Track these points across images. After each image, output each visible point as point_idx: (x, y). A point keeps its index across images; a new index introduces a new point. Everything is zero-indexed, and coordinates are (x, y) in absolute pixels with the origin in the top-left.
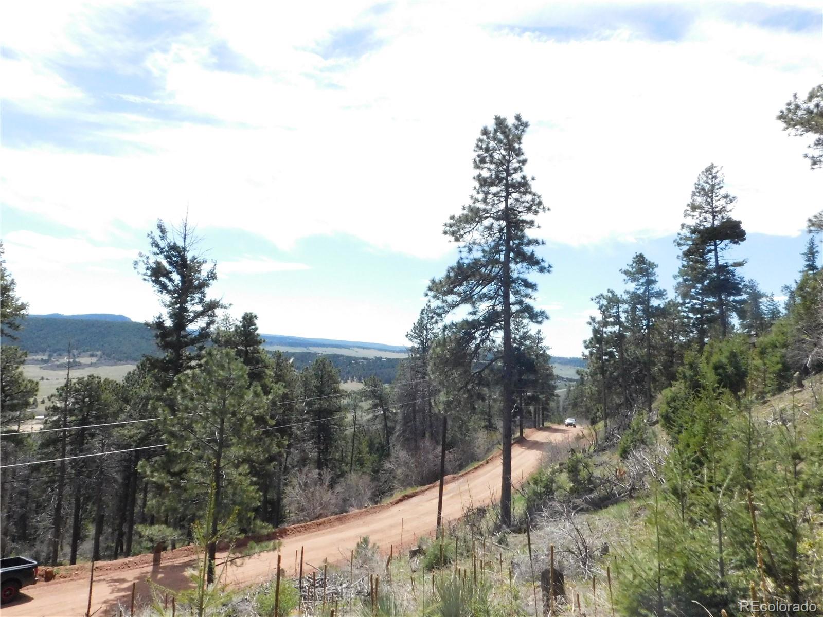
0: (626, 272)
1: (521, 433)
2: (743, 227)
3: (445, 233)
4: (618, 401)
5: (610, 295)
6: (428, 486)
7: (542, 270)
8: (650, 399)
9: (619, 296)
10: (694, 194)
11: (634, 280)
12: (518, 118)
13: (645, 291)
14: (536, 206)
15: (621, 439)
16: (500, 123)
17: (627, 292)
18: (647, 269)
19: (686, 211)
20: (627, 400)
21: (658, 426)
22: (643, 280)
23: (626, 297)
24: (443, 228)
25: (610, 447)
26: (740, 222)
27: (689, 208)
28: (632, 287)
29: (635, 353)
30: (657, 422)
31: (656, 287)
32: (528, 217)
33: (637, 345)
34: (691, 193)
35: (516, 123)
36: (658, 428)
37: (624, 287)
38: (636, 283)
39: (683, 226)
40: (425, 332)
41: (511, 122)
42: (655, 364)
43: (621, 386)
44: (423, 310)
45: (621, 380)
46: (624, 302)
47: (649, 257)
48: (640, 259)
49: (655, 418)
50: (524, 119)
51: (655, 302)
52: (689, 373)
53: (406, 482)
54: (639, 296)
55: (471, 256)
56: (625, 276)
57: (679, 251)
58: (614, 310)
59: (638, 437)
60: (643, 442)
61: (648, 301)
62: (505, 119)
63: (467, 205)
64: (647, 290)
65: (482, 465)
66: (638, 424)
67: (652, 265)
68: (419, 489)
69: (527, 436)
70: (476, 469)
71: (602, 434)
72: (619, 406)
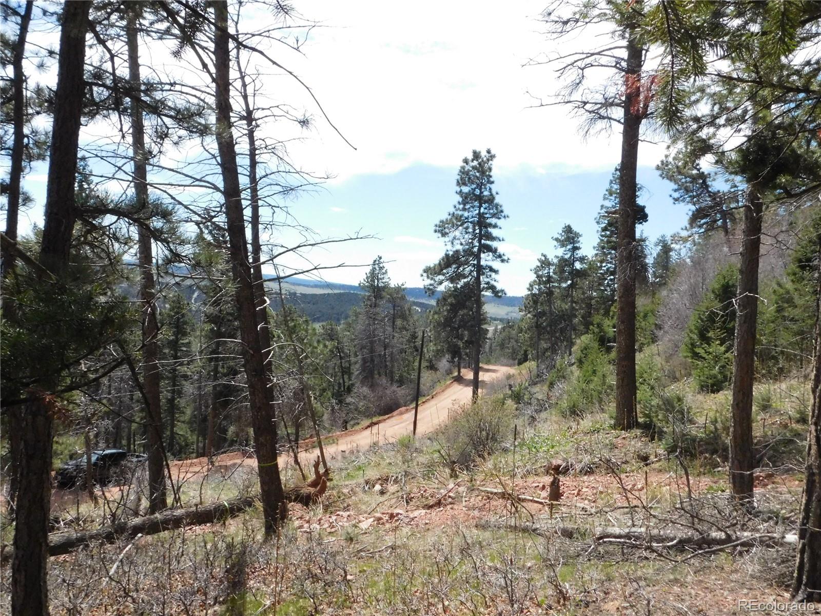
0: (557, 240)
1: (459, 372)
2: (647, 210)
3: (436, 231)
4: (545, 346)
5: (543, 258)
6: (387, 416)
7: (503, 261)
8: (572, 344)
9: (550, 260)
10: (611, 182)
11: (563, 245)
12: (489, 152)
13: (571, 257)
14: (499, 213)
15: (548, 376)
16: (476, 155)
17: (557, 257)
18: (573, 238)
19: (605, 195)
20: (553, 345)
21: (575, 366)
22: (570, 247)
23: (555, 261)
24: (434, 228)
25: (540, 382)
26: (644, 207)
27: (607, 193)
28: (560, 252)
29: (561, 307)
30: (574, 363)
31: (580, 253)
32: (493, 221)
33: (563, 300)
34: (609, 181)
35: (488, 155)
36: (574, 368)
37: (555, 253)
38: (564, 249)
39: (602, 206)
40: (376, 281)
41: (484, 154)
42: (576, 316)
43: (548, 333)
44: (375, 261)
45: (548, 329)
46: (553, 265)
47: (575, 228)
48: (568, 230)
49: (573, 361)
50: (493, 152)
51: (578, 265)
52: (596, 330)
53: (368, 414)
54: (566, 260)
55: (454, 249)
56: (555, 243)
57: (598, 228)
58: (546, 271)
59: (561, 374)
60: (564, 377)
61: (573, 264)
62: (480, 152)
63: (452, 213)
64: (573, 255)
65: (429, 400)
66: (561, 365)
67: (578, 235)
68: (381, 418)
69: (464, 375)
70: (423, 402)
71: (535, 372)
72: (546, 350)
